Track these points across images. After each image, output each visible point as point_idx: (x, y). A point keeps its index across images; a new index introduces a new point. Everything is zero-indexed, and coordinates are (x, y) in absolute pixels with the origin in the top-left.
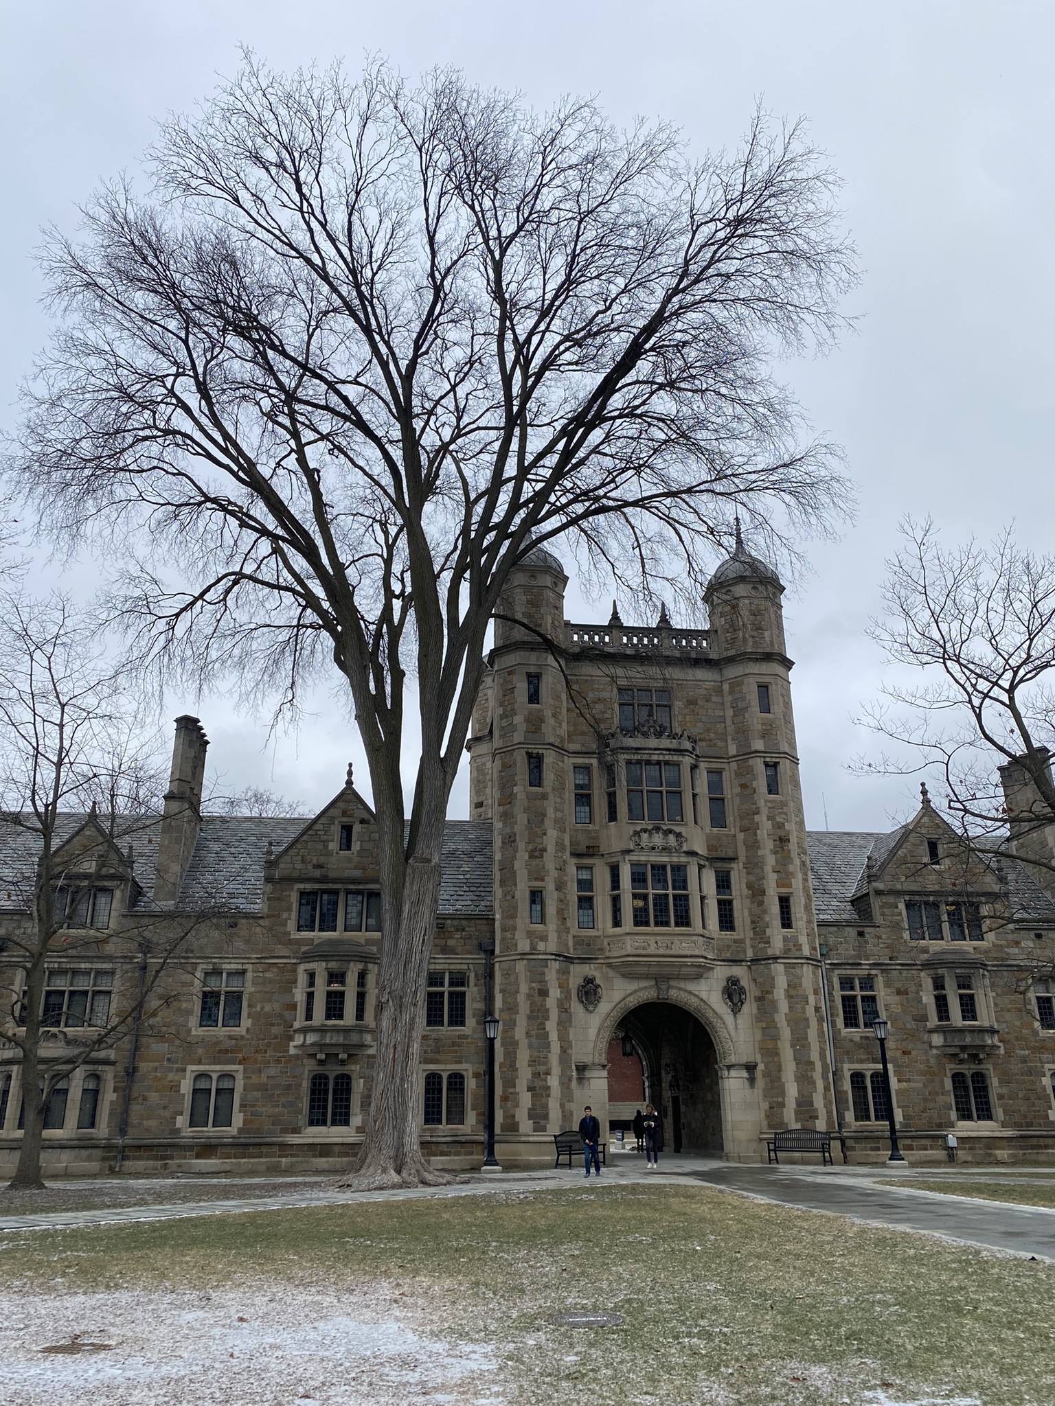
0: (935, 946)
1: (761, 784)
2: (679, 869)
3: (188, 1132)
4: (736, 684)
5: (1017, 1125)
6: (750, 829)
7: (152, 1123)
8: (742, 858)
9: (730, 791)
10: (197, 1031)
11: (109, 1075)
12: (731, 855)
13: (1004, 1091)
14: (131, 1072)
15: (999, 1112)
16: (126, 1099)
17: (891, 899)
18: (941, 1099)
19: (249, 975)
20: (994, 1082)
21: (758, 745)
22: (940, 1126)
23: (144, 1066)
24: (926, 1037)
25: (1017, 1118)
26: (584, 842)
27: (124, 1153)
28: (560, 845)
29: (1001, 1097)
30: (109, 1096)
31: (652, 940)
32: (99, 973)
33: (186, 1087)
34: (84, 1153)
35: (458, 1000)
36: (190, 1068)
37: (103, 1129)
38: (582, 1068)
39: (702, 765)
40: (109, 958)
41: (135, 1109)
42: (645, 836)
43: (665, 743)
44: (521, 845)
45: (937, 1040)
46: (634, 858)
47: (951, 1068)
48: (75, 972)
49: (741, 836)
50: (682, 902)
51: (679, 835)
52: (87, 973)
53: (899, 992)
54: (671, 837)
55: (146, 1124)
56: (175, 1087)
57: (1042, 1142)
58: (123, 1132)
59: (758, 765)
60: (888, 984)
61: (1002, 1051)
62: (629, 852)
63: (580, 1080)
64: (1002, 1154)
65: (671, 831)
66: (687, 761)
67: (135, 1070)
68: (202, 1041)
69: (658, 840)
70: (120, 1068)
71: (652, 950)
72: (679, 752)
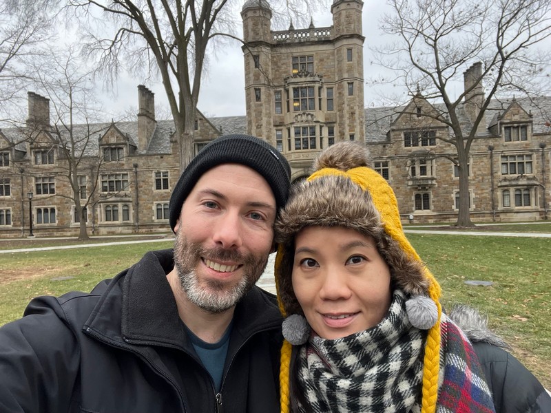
0: (414, 149)
1: (346, 92)
2: (313, 128)
3: (156, 221)
4: (339, 50)
5: (439, 211)
6: (341, 110)
7: (146, 219)
8: (338, 122)
9: (335, 96)
10: (156, 191)
11: (131, 205)
12: (334, 121)
13: (435, 199)
14: (137, 204)
15: (432, 207)
16: (137, 213)
17: (398, 133)
18: (410, 203)
19: (169, 173)
20: (432, 197)
21: (346, 76)
22: (408, 212)
23: (141, 202)
24: (406, 182)
25: (439, 209)
26: (278, 121)
27: (139, 227)
28: (268, 123)
29: (433, 202)
30: (132, 212)
31: (301, 154)
32: (123, 175)
33: (154, 208)
34: (126, 228)
36: (154, 202)
37: (131, 221)
39: (325, 87)
40: (125, 170)
41: (140, 215)
42: (299, 117)
43: (309, 79)
44: (253, 124)
45: (410, 183)
46: (295, 125)
47: (415, 193)
48: (116, 175)
49: (338, 113)
50: (313, 139)
51: (312, 115)
52: (119, 175)
53: (397, 167)
54: (309, 116)
55: (144, 219)
56: (151, 208)
57: (448, 216)
58: (137, 222)
59: (345, 84)
60: (393, 164)
61: (437, 186)
62: (293, 123)
64: (431, 221)
65: (309, 114)
66: (317, 86)
67: (138, 203)
68: (157, 194)
69: (304, 118)
70: (134, 203)
71: (302, 158)
72: (314, 82)
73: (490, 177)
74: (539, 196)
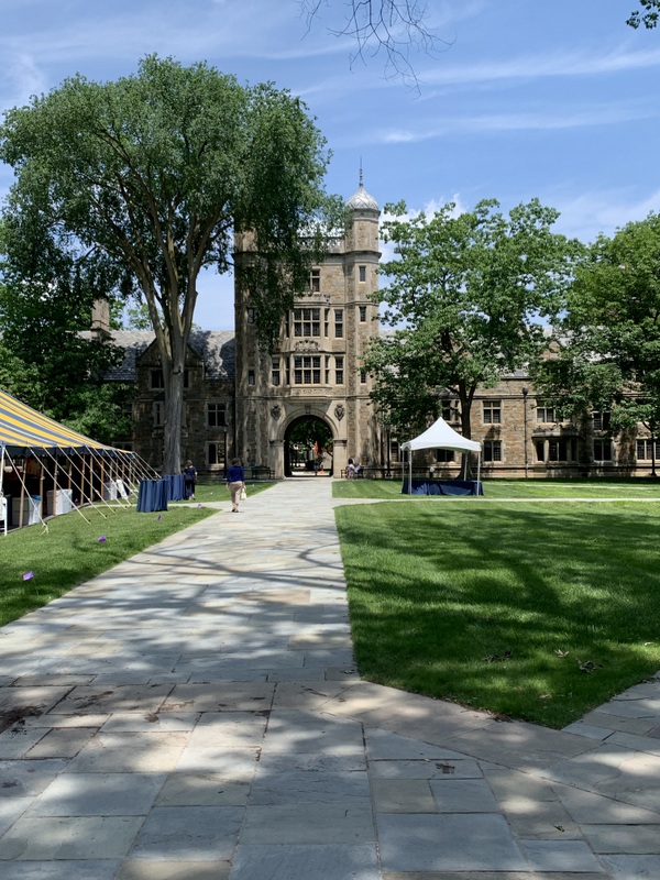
1: (357, 317)
2: (317, 359)
4: (350, 267)
6: (351, 338)
8: (348, 353)
9: (344, 321)
12: (343, 350)
21: (357, 298)
22: (428, 464)
31: (302, 390)
35: (221, 416)
38: (272, 443)
39: (332, 309)
42: (301, 345)
43: (313, 299)
44: (245, 351)
46: (296, 355)
49: (348, 342)
50: (317, 372)
51: (317, 344)
54: (313, 345)
59: (357, 308)
62: (293, 352)
63: (271, 447)
65: (313, 342)
66: (323, 309)
69: (307, 346)
71: (302, 394)
72: (320, 304)
73: (523, 425)
74: (578, 449)
